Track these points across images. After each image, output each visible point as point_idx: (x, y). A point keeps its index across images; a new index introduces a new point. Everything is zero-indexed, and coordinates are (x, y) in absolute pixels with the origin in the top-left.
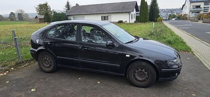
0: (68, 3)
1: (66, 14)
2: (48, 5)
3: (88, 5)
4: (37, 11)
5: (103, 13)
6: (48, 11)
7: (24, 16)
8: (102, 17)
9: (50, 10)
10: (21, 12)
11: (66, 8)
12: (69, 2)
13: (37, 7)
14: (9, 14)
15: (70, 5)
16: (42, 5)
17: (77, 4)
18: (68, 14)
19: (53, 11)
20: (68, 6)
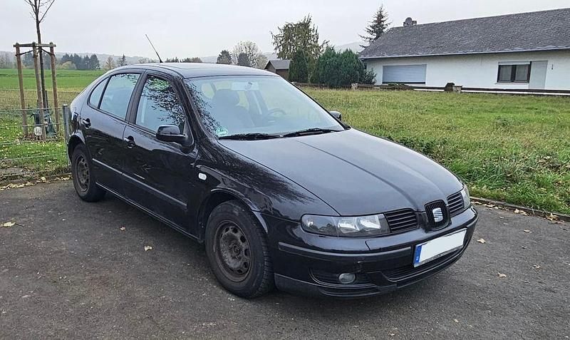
0: (380, 16)
1: (362, 57)
2: (311, 27)
3: (450, 22)
4: (275, 46)
5: (507, 50)
6: (311, 44)
7: (253, 62)
8: (503, 70)
9: (317, 42)
10: (248, 48)
11: (371, 36)
12: (383, 14)
13: (277, 32)
14: (218, 56)
15: (385, 23)
16: (292, 28)
17: (409, 19)
18: (368, 57)
19: (325, 46)
20: (378, 27)
